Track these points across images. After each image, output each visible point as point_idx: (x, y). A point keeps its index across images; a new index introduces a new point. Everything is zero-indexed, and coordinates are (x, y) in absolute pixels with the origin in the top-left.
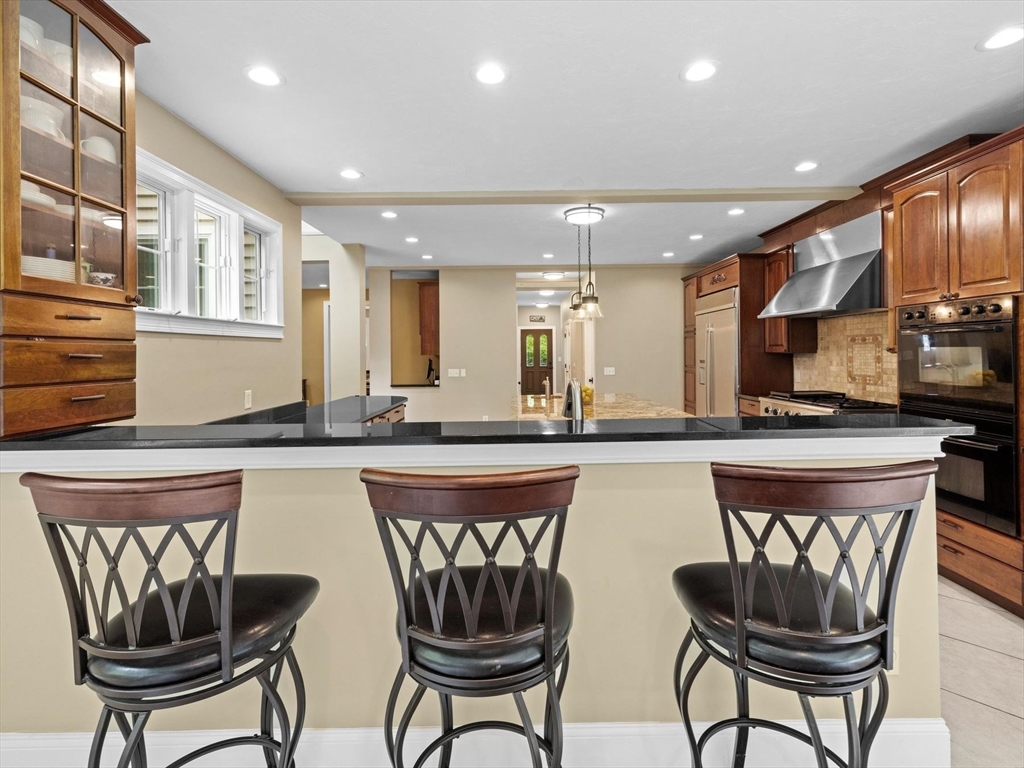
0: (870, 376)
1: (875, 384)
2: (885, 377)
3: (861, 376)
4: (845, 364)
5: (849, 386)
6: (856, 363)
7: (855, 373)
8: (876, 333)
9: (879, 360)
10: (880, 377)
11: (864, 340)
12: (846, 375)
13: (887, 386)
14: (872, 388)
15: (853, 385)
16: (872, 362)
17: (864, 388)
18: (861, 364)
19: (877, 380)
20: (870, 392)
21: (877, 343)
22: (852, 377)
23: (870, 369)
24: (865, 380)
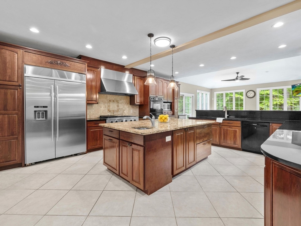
1: (117, 112)
2: (120, 110)
3: (113, 110)
4: (107, 107)
5: (108, 113)
6: (111, 107)
7: (110, 110)
8: (117, 100)
9: (118, 106)
11: (114, 101)
12: (107, 110)
13: (120, 112)
14: (116, 113)
15: (110, 113)
16: (116, 107)
17: (114, 113)
18: (113, 107)
19: (118, 111)
20: (115, 114)
21: (118, 102)
22: (109, 111)
23: (116, 108)
24: (114, 111)
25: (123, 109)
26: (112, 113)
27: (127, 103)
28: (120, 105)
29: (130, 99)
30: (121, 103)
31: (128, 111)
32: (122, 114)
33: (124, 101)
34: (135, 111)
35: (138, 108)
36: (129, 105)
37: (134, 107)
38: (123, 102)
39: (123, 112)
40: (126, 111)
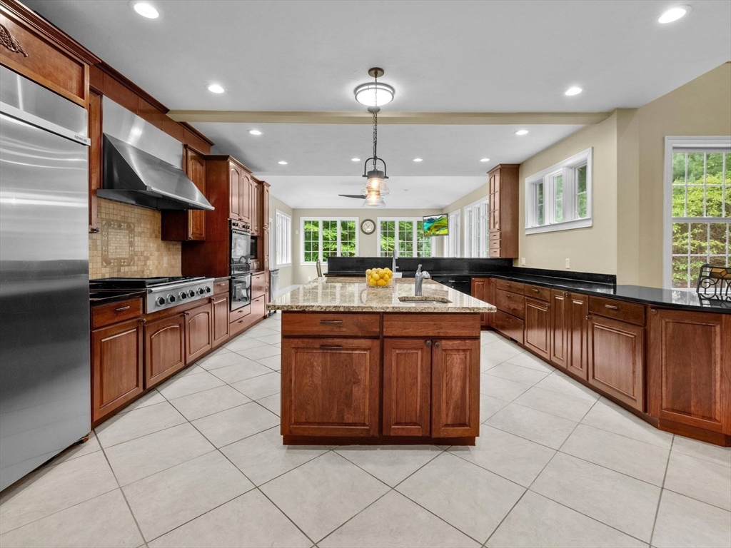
0: (124, 259)
1: (129, 265)
2: (136, 258)
3: (117, 259)
4: (99, 248)
5: (104, 270)
6: (111, 248)
7: (110, 257)
8: (130, 221)
9: (131, 244)
10: (132, 259)
11: (120, 226)
12: (99, 259)
13: (137, 265)
14: (127, 269)
15: (108, 269)
16: (126, 245)
17: (119, 271)
18: (116, 248)
19: (130, 261)
20: (124, 273)
21: (130, 229)
22: (107, 261)
23: (125, 253)
24: (120, 263)
25: (145, 254)
26: (116, 269)
27: (154, 235)
28: (136, 239)
29: (162, 220)
30: (140, 234)
31: (156, 262)
32: (143, 272)
33: (148, 226)
34: (173, 262)
35: (180, 253)
36: (159, 240)
37: (171, 246)
38: (146, 231)
39: (145, 264)
40: (151, 262)
